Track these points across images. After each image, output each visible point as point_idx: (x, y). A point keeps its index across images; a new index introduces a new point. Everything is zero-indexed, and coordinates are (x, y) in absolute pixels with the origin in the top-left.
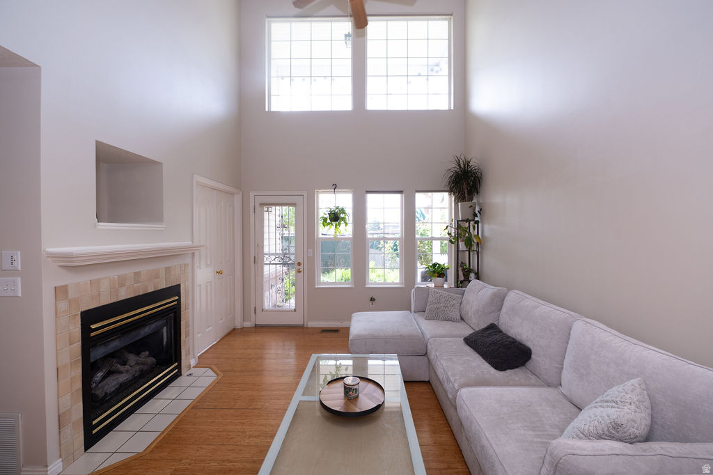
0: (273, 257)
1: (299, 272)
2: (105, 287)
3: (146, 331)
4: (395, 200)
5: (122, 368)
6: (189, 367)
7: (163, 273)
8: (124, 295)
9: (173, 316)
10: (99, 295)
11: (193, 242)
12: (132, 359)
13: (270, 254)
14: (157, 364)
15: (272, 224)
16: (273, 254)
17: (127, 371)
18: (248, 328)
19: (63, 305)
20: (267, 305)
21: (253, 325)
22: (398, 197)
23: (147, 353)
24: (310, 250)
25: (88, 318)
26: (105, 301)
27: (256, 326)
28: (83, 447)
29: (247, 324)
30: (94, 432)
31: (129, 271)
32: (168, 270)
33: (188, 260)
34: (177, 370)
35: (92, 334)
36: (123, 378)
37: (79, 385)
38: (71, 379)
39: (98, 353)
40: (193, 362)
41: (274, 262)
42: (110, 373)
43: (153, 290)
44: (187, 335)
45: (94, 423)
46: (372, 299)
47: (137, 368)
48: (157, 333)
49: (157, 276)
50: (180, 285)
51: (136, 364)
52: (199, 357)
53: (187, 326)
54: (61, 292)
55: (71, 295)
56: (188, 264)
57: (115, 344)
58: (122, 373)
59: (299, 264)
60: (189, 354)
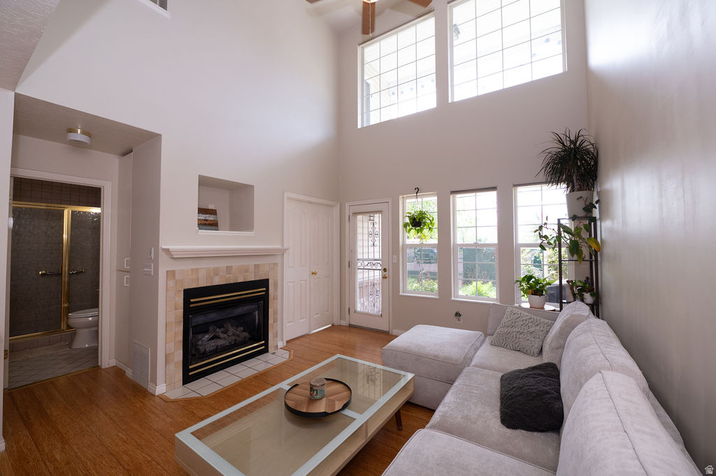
0: (366, 263)
1: (384, 277)
2: (202, 274)
3: (240, 311)
4: (489, 199)
5: (222, 335)
6: (276, 347)
7: (252, 269)
8: (217, 281)
9: (263, 302)
10: (198, 279)
11: (283, 246)
12: (231, 330)
13: (363, 260)
14: (250, 339)
15: (366, 231)
16: (366, 260)
17: (224, 339)
18: (343, 326)
19: (171, 283)
20: (359, 308)
21: (348, 325)
22: (493, 195)
23: (242, 328)
24: (395, 257)
25: (189, 294)
26: (202, 284)
27: (350, 326)
28: (182, 382)
29: (344, 323)
30: (190, 374)
31: (223, 264)
32: (257, 267)
33: (278, 260)
34: (263, 347)
35: (191, 306)
36: (220, 343)
37: (181, 338)
38: (175, 333)
39: (199, 319)
40: (280, 344)
41: (366, 267)
42: (215, 337)
43: (242, 281)
44: (275, 321)
45: (191, 367)
46: (458, 315)
47: (233, 338)
48: (250, 313)
49: (247, 271)
50: (268, 280)
51: (233, 334)
52: (288, 342)
53: (276, 313)
54: (171, 274)
55: (178, 277)
56: (277, 264)
57: (213, 316)
58: (221, 339)
59: (385, 270)
60: (277, 337)
